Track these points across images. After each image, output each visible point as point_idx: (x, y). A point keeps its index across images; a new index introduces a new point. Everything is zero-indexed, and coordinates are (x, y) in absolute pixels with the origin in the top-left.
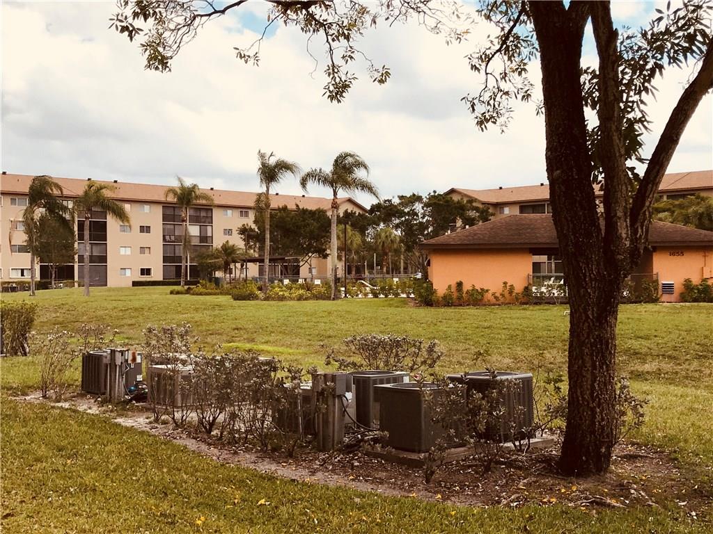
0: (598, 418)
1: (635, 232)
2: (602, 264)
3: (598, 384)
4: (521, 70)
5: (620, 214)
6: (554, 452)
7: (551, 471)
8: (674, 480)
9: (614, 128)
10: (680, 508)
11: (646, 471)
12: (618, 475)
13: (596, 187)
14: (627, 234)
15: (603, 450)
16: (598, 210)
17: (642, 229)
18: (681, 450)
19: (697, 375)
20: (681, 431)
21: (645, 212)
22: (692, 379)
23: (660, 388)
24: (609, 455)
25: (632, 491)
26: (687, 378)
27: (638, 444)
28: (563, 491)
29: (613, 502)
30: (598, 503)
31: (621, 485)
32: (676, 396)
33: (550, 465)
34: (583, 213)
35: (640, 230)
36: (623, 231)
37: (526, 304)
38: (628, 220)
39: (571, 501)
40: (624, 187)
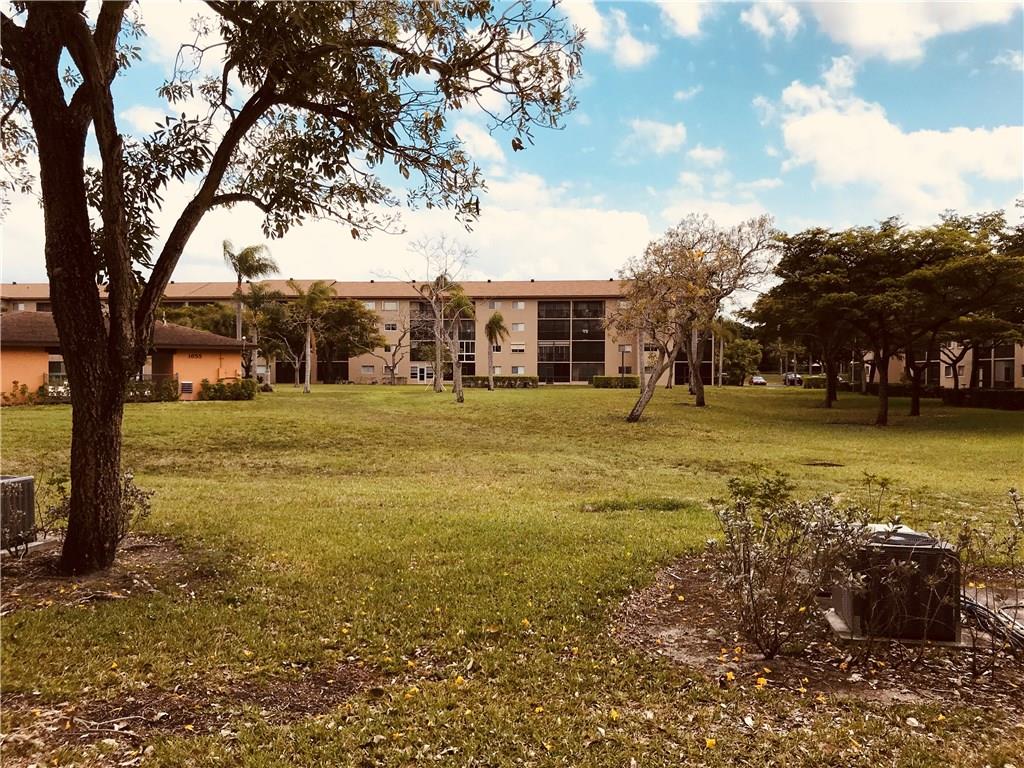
0: (102, 514)
1: (140, 333)
2: (106, 363)
3: (103, 482)
4: (19, 160)
5: (124, 315)
6: (56, 554)
7: (50, 573)
8: (177, 565)
9: (118, 231)
10: (180, 590)
11: (150, 560)
12: (123, 568)
13: (101, 288)
14: (132, 334)
15: (107, 545)
16: (103, 310)
17: (147, 329)
18: (187, 536)
19: (208, 466)
20: (188, 519)
21: (149, 316)
22: (205, 470)
23: (173, 480)
24: (113, 550)
25: (135, 581)
26: (199, 469)
27: (146, 535)
28: (62, 591)
29: (115, 595)
30: (98, 598)
31: (125, 577)
32: (188, 486)
33: (49, 567)
34: (87, 312)
35: (145, 332)
36: (128, 332)
37: (41, 404)
38: (133, 322)
39: (68, 601)
40: (129, 290)
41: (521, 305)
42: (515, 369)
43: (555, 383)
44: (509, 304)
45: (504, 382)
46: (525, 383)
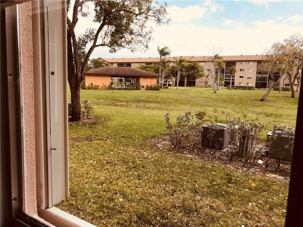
14: (80, 74)
37: (109, 89)
41: (251, 63)
42: (248, 84)
43: (261, 89)
44: (247, 63)
45: (243, 88)
46: (250, 88)
